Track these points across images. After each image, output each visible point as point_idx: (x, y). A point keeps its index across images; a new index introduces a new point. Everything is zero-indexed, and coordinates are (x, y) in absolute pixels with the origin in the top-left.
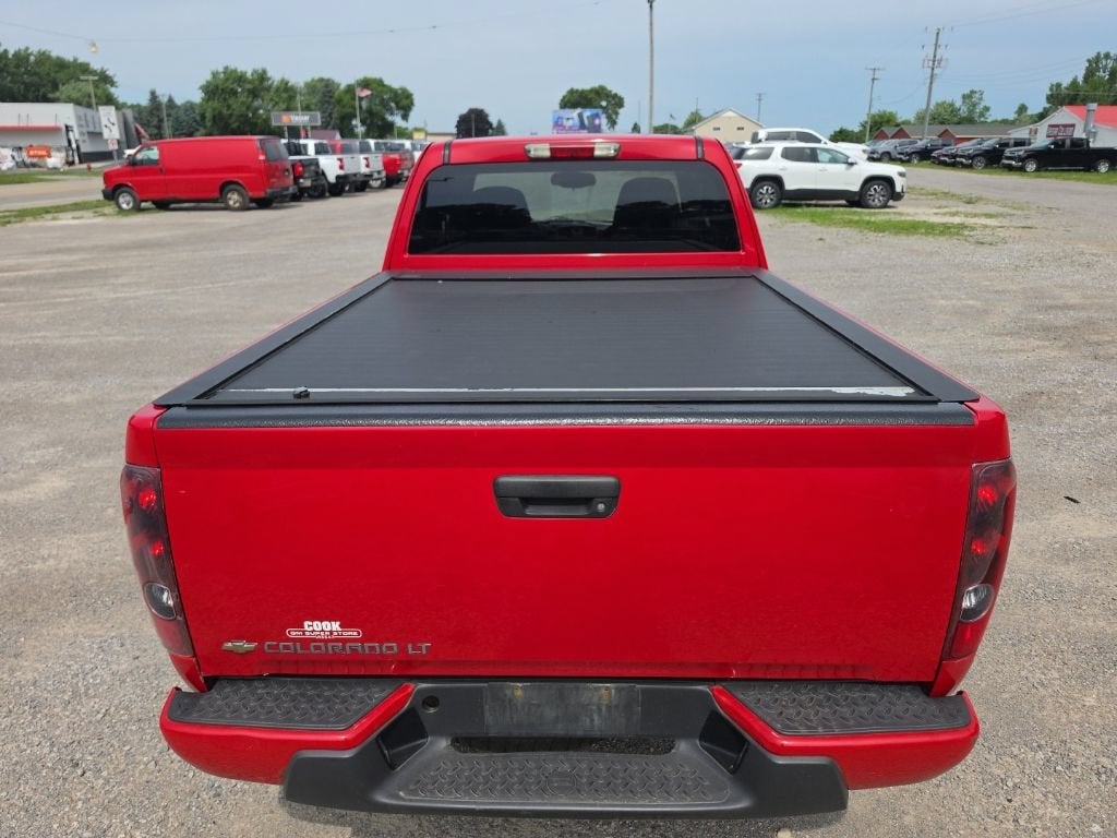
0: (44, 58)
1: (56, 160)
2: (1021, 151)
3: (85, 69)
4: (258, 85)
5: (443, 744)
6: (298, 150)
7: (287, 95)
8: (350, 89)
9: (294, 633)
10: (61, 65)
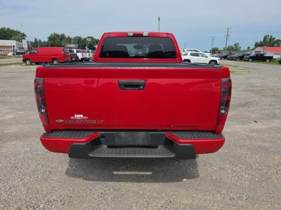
0: (8, 29)
1: (10, 54)
2: (248, 57)
3: (19, 33)
4: (62, 37)
5: (105, 146)
6: (72, 51)
7: (69, 40)
8: (85, 39)
9: (72, 118)
10: (13, 31)
